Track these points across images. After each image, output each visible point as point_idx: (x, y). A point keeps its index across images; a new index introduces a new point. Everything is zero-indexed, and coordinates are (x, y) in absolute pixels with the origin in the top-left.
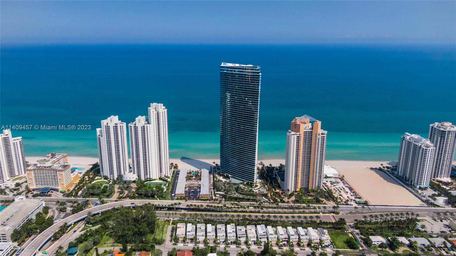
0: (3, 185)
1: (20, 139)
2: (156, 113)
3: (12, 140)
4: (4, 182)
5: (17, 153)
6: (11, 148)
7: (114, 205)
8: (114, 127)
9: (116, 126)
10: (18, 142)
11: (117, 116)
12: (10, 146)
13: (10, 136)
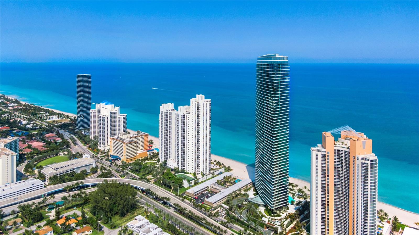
0: (103, 148)
1: (125, 115)
2: (197, 104)
3: (118, 115)
4: (104, 146)
5: (120, 126)
6: (117, 121)
7: (130, 182)
8: (165, 112)
9: (166, 112)
10: (122, 117)
11: (173, 104)
12: (116, 119)
13: (117, 112)
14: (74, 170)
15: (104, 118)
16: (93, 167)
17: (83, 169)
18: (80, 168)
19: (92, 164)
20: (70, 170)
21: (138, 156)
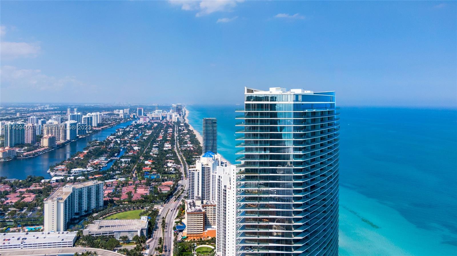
3: (212, 172)
6: (211, 179)
12: (210, 176)
14: (114, 233)
15: (194, 173)
16: (137, 235)
17: (125, 234)
18: (121, 233)
19: (137, 231)
20: (108, 232)
21: (205, 234)
